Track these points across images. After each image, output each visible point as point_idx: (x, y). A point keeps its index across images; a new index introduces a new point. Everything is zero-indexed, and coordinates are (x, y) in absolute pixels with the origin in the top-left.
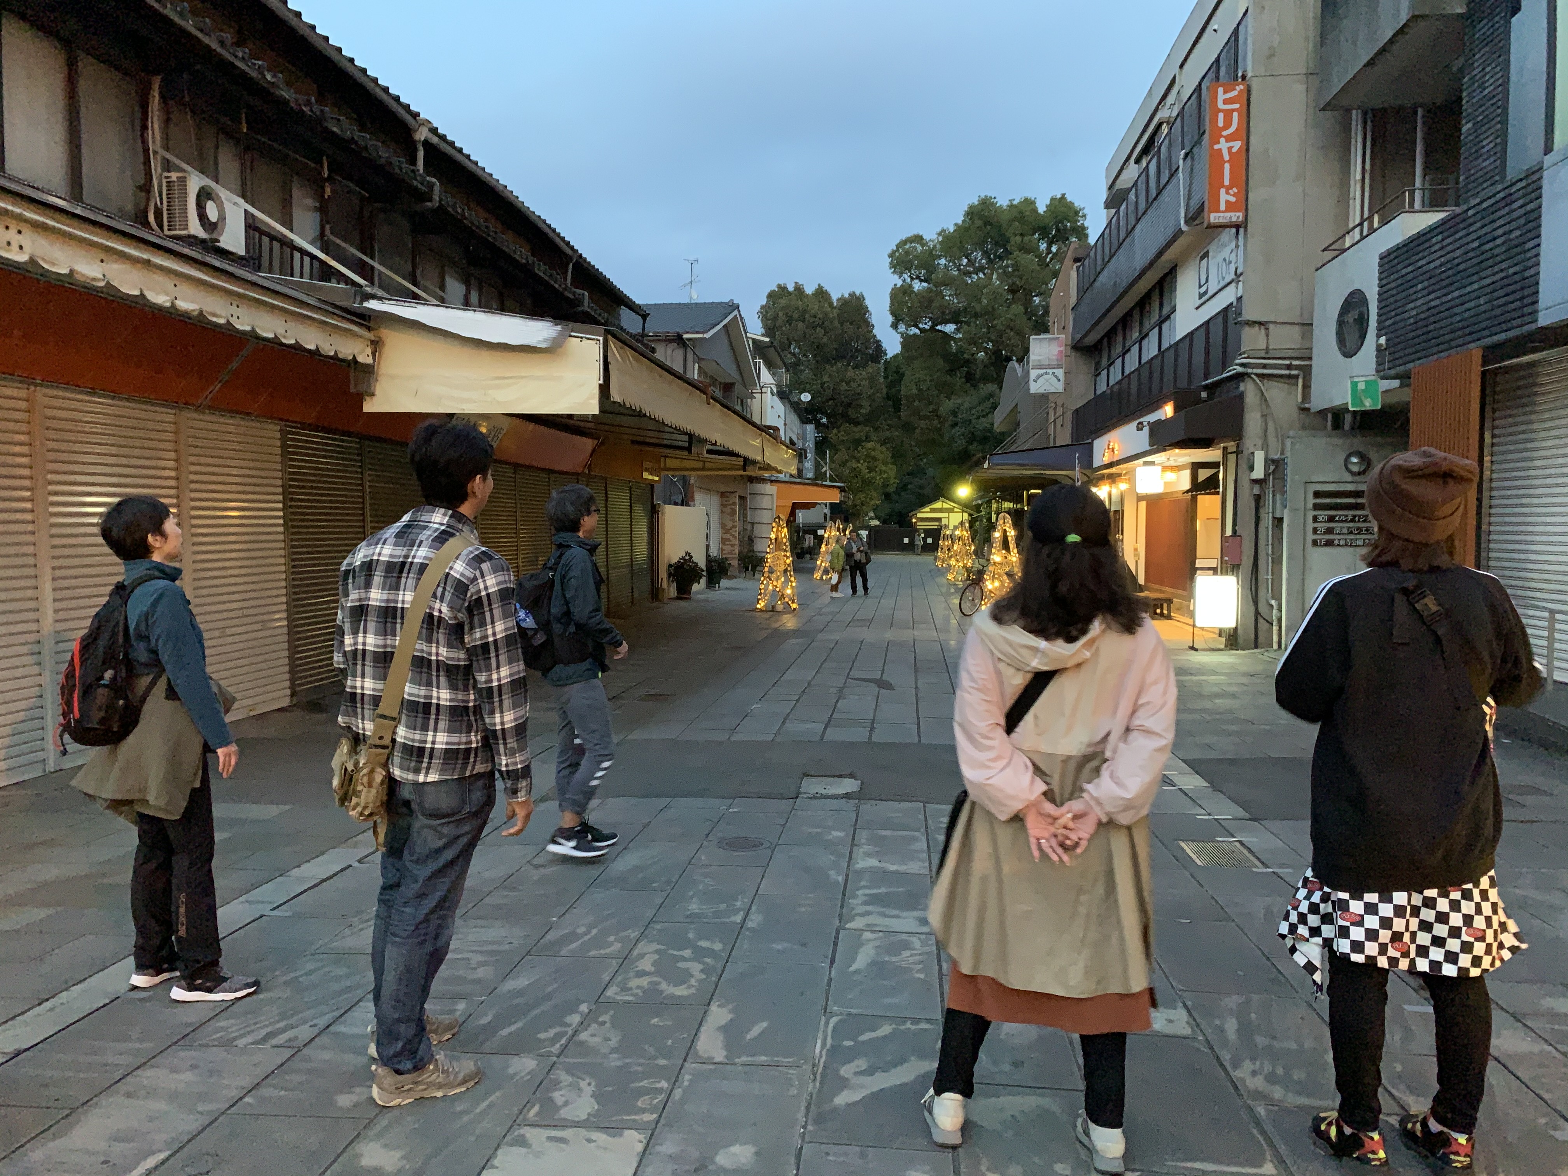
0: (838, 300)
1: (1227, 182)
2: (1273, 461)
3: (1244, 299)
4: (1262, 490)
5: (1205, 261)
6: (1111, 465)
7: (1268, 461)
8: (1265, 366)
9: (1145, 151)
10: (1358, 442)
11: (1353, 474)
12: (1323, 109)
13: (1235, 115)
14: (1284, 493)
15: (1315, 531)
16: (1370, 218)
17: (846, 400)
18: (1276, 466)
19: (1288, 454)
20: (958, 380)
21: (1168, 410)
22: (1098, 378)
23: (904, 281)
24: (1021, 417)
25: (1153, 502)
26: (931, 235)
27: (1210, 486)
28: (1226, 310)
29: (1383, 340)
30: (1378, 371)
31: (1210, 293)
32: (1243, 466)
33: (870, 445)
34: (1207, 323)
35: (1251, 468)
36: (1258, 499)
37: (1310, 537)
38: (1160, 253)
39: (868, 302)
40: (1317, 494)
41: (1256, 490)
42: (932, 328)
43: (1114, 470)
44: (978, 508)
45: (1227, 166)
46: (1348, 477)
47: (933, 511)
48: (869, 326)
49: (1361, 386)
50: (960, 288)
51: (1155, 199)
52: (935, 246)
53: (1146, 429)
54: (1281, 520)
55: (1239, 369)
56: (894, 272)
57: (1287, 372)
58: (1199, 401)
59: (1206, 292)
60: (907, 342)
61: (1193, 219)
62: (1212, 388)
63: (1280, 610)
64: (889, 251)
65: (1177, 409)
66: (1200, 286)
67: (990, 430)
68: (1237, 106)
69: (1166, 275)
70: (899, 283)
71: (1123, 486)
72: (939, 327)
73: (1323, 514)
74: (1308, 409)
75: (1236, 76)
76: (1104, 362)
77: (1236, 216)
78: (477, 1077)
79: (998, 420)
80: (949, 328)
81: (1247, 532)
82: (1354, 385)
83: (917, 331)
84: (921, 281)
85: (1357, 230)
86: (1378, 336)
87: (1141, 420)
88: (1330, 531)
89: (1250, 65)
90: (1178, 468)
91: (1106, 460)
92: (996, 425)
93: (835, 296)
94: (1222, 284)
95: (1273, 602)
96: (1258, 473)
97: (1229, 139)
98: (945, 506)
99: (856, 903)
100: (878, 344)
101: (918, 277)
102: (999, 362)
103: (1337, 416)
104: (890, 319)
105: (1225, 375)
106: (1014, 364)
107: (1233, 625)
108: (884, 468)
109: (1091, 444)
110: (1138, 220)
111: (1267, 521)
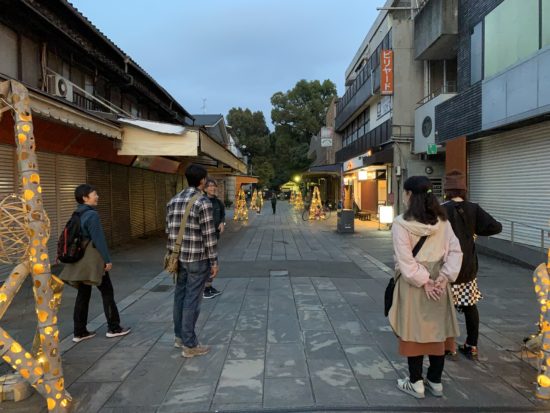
0: (254, 113)
1: (387, 81)
2: (403, 169)
3: (393, 118)
4: (400, 179)
5: (379, 105)
6: (350, 170)
7: (401, 170)
8: (400, 140)
9: (359, 68)
10: (429, 163)
11: (427, 173)
12: (415, 60)
13: (389, 60)
16: (431, 94)
17: (257, 148)
18: (404, 171)
19: (408, 167)
20: (294, 141)
21: (369, 153)
22: (344, 142)
23: (276, 107)
24: (317, 154)
25: (363, 183)
26: (285, 92)
27: (383, 177)
28: (387, 122)
29: (436, 133)
30: (436, 142)
31: (381, 115)
32: (394, 171)
33: (265, 163)
34: (381, 126)
35: (396, 172)
36: (398, 182)
38: (365, 102)
41: (398, 179)
42: (286, 123)
43: (351, 172)
44: (302, 185)
45: (387, 76)
47: (287, 185)
48: (264, 122)
49: (431, 147)
50: (294, 111)
51: (363, 84)
52: (286, 96)
53: (362, 159)
55: (392, 141)
56: (272, 105)
57: (406, 141)
58: (379, 151)
60: (277, 128)
61: (376, 92)
62: (383, 146)
64: (271, 97)
65: (373, 153)
66: (378, 113)
67: (306, 158)
68: (389, 58)
69: (366, 109)
70: (274, 108)
71: (354, 177)
72: (288, 123)
74: (414, 153)
75: (389, 48)
76: (346, 137)
77: (390, 92)
78: (209, 349)
80: (291, 124)
81: (395, 192)
82: (429, 147)
83: (281, 125)
84: (282, 107)
85: (427, 98)
87: (360, 156)
89: (393, 44)
90: (371, 172)
91: (348, 169)
92: (308, 157)
93: (252, 112)
94: (385, 113)
96: (399, 173)
97: (387, 68)
98: (291, 184)
99: (299, 303)
100: (267, 129)
102: (308, 136)
103: (422, 156)
104: (271, 120)
105: (387, 142)
106: (314, 137)
108: (270, 171)
109: (343, 164)
110: (357, 91)
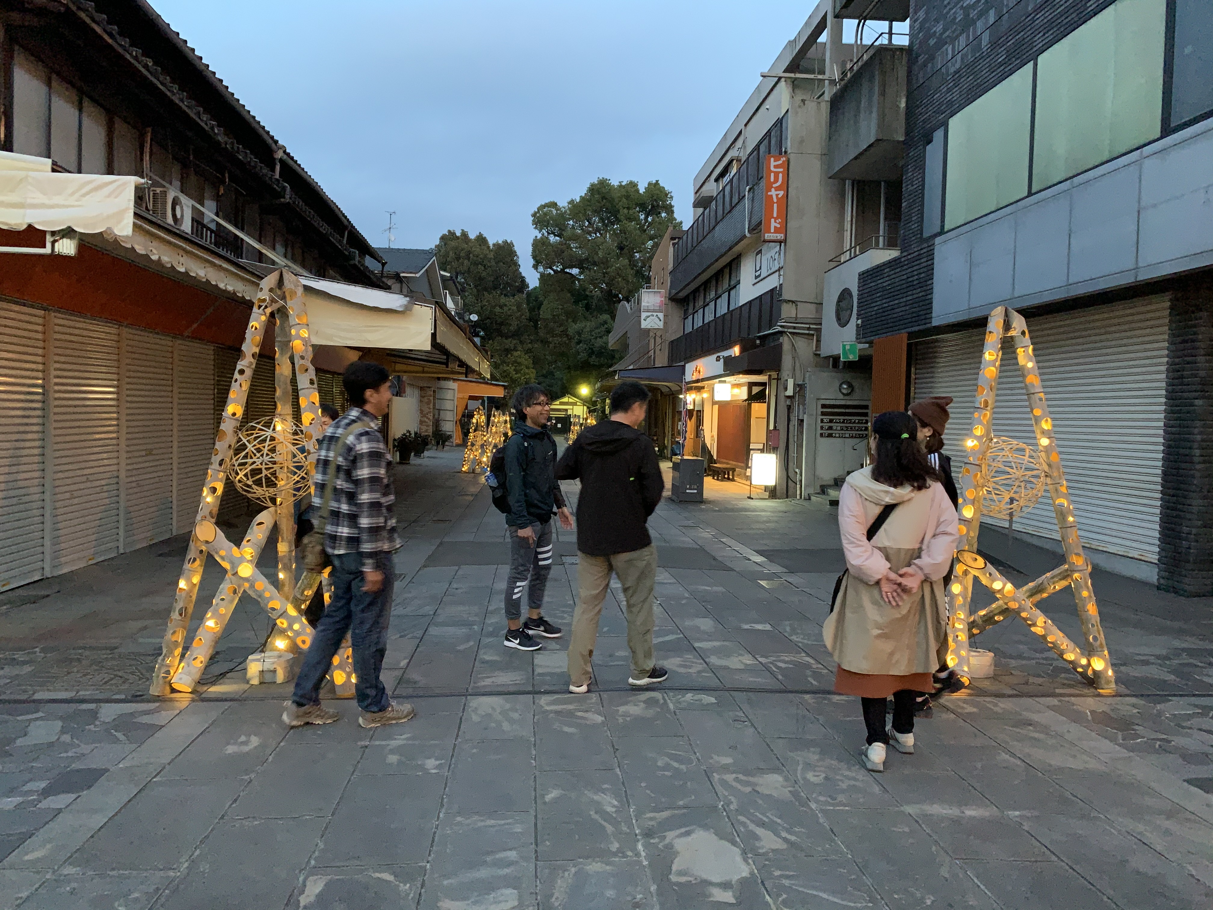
0: (494, 245)
1: (775, 215)
2: (799, 385)
3: (784, 286)
4: (792, 403)
5: (759, 256)
6: (698, 381)
7: (795, 385)
8: (795, 328)
9: (722, 175)
10: (848, 376)
11: (843, 394)
12: (830, 178)
13: (780, 175)
14: (804, 405)
15: (822, 428)
16: (855, 247)
17: (499, 320)
18: (800, 388)
19: (807, 381)
20: (580, 310)
21: (736, 351)
22: (686, 321)
23: (543, 234)
24: (631, 342)
25: (723, 406)
26: (563, 203)
27: (760, 397)
28: (772, 291)
29: (859, 322)
30: (857, 339)
31: (762, 277)
32: (781, 387)
33: (516, 354)
34: (760, 297)
35: (786, 389)
36: (789, 408)
37: (819, 431)
38: (732, 246)
39: (516, 248)
40: (824, 406)
41: (788, 402)
42: (562, 270)
43: (699, 384)
44: (594, 403)
45: (775, 205)
46: (842, 397)
47: (562, 404)
48: (517, 265)
49: (848, 347)
50: (583, 243)
51: (730, 212)
52: (566, 212)
53: (722, 360)
54: (802, 421)
55: (780, 329)
56: (536, 228)
57: (807, 332)
59: (760, 276)
61: (754, 229)
62: (763, 338)
63: (801, 475)
64: (532, 212)
65: (742, 351)
66: (756, 271)
67: (605, 348)
68: (781, 170)
69: (734, 260)
70: (539, 236)
71: (705, 395)
72: (567, 270)
73: (826, 418)
74: (819, 355)
75: (781, 152)
76: (691, 311)
77: (780, 236)
79: (612, 341)
80: (575, 271)
81: (782, 427)
82: (844, 346)
83: (552, 272)
84: (555, 235)
85: (848, 252)
86: (858, 319)
87: (719, 354)
88: (830, 428)
91: (694, 378)
92: (610, 345)
93: (491, 242)
94: (770, 272)
95: (797, 470)
96: (790, 392)
97: (777, 189)
98: (571, 400)
100: (523, 279)
101: (553, 233)
102: (611, 300)
103: (835, 361)
104: (532, 262)
105: (771, 331)
106: (623, 303)
107: (774, 484)
108: (527, 371)
109: (684, 366)
111: (794, 422)
